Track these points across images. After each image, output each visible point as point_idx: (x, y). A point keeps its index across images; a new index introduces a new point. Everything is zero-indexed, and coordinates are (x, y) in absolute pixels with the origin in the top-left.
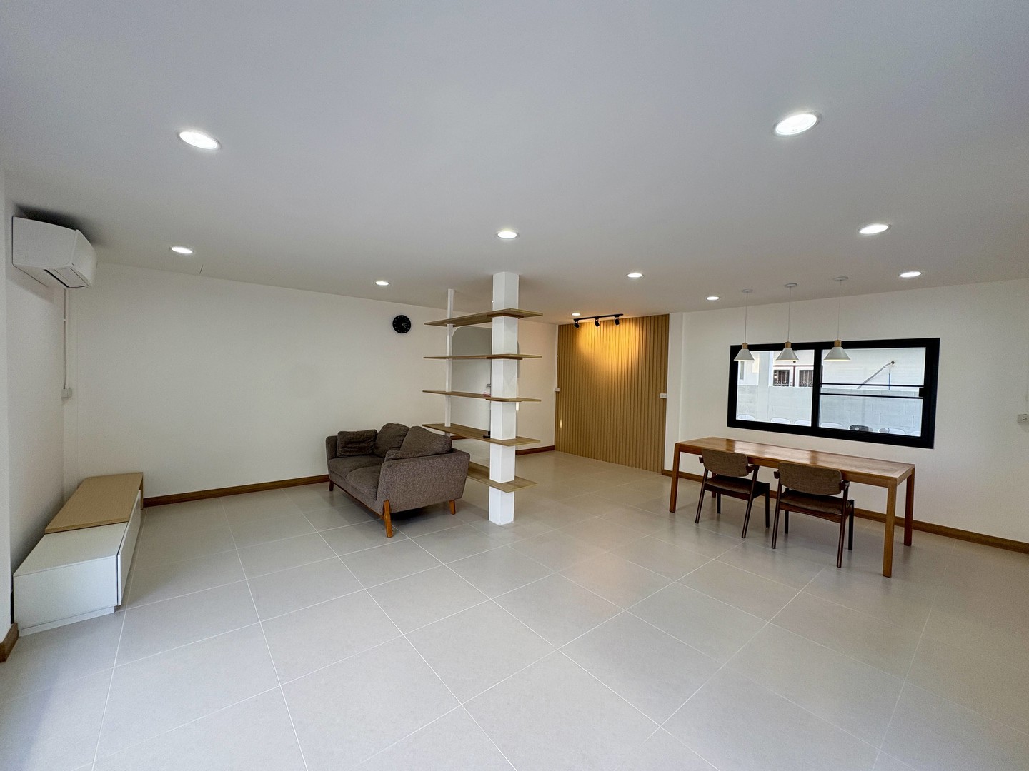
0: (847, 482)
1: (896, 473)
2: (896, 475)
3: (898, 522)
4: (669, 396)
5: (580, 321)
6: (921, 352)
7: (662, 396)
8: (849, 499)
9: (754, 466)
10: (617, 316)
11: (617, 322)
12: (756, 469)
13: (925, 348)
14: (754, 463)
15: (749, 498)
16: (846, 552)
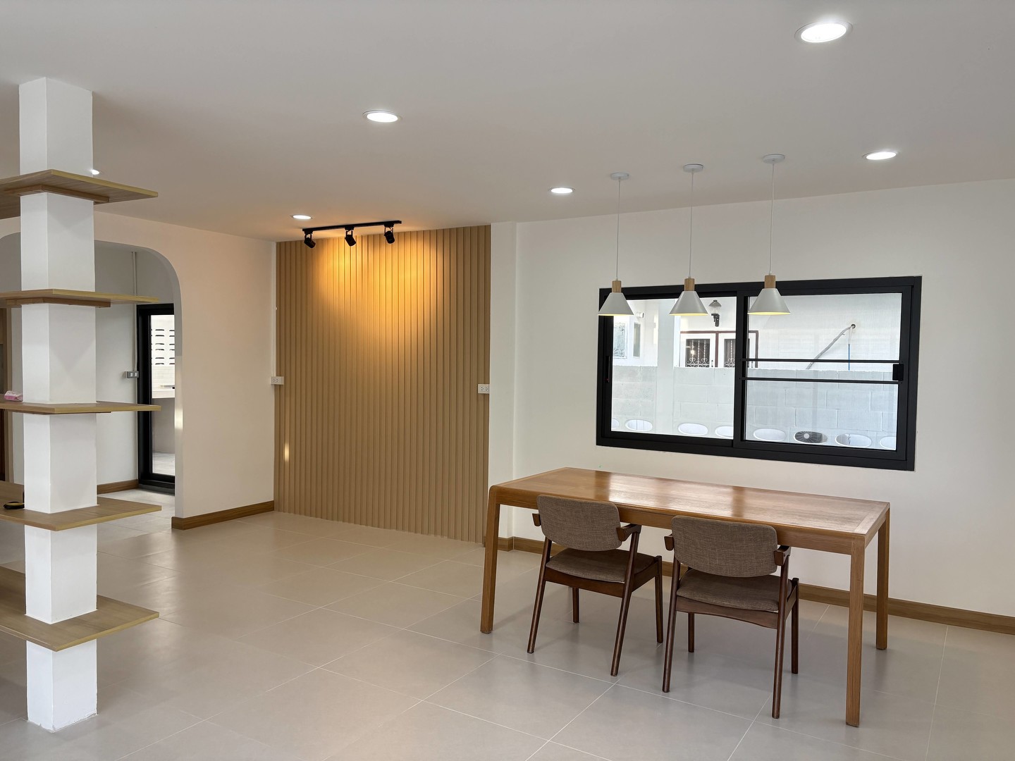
0: (785, 548)
1: (863, 523)
2: (862, 529)
3: (868, 603)
4: (493, 389)
5: (316, 234)
6: (895, 300)
7: (482, 389)
8: (790, 577)
9: (631, 526)
10: (389, 224)
11: (390, 238)
12: (635, 531)
13: (900, 295)
14: (632, 520)
15: (623, 592)
16: (787, 677)
